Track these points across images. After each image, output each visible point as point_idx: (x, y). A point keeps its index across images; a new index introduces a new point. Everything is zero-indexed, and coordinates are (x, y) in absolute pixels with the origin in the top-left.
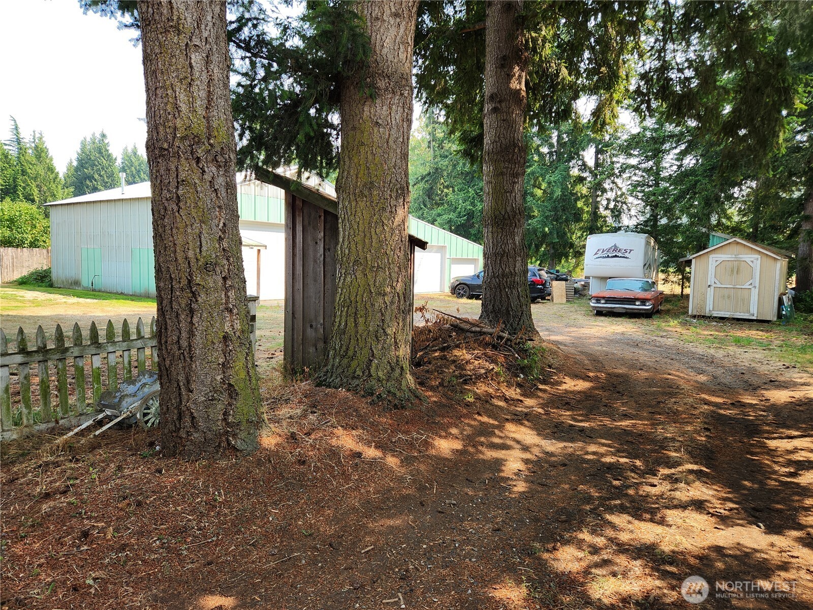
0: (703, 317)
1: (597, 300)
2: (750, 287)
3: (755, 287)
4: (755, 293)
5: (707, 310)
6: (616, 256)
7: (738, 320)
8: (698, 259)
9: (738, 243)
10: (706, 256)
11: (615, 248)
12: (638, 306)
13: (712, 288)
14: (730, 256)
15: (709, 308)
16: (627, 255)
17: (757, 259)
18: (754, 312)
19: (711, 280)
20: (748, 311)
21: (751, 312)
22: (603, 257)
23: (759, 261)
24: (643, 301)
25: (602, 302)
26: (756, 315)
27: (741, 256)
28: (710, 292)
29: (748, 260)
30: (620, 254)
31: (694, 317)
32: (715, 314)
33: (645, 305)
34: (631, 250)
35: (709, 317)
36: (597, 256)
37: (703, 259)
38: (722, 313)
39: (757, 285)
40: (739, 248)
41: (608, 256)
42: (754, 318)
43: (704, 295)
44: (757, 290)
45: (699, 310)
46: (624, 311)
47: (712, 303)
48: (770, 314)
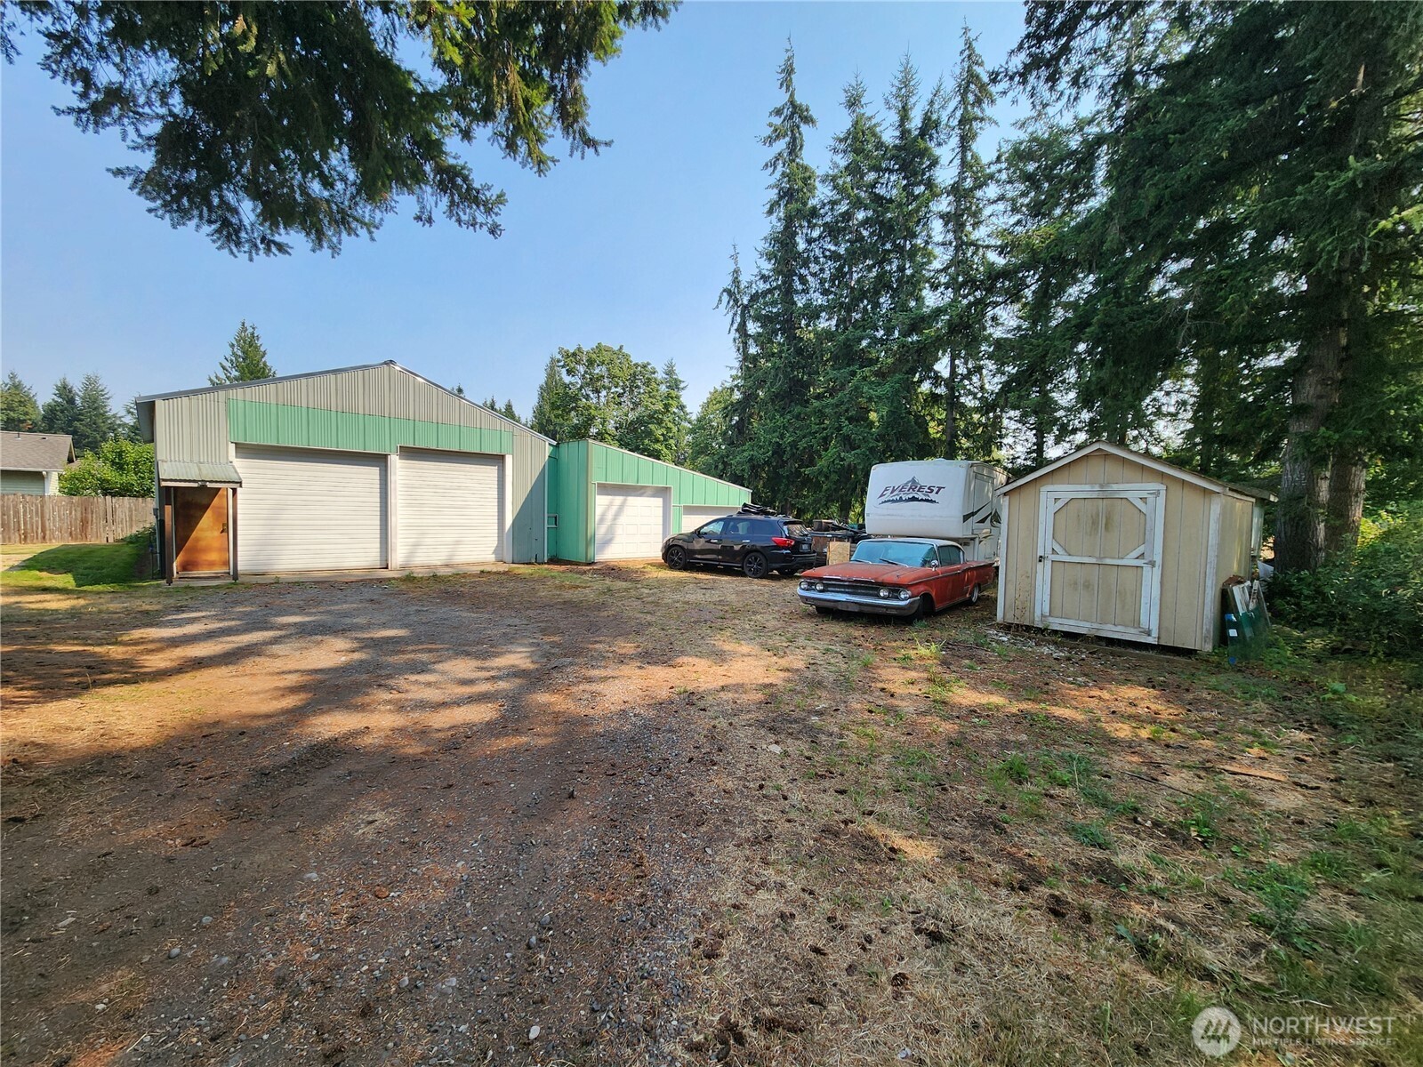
0: (1028, 628)
1: (810, 584)
2: (1139, 563)
3: (1152, 564)
4: (1152, 578)
5: (1038, 613)
6: (914, 499)
7: (1112, 641)
8: (1016, 497)
9: (1107, 455)
10: (1030, 491)
11: (914, 485)
12: (883, 600)
13: (1048, 564)
14: (1087, 487)
15: (1041, 611)
16: (932, 496)
17: (1157, 493)
18: (1149, 623)
19: (1045, 544)
20: (1136, 623)
21: (1144, 624)
22: (893, 501)
23: (1161, 500)
24: (895, 589)
25: (819, 587)
26: (1155, 634)
27: (1115, 487)
28: (1044, 573)
29: (1133, 496)
30: (920, 496)
31: (1007, 628)
32: (1056, 624)
33: (897, 598)
34: (940, 488)
35: (1041, 631)
36: (883, 499)
37: (1027, 495)
38: (1072, 622)
39: (1158, 559)
40: (1109, 467)
41: (901, 499)
42: (1151, 640)
43: (1031, 577)
44: (1157, 571)
45: (1018, 613)
46: (856, 609)
47: (1047, 598)
48: (1196, 632)
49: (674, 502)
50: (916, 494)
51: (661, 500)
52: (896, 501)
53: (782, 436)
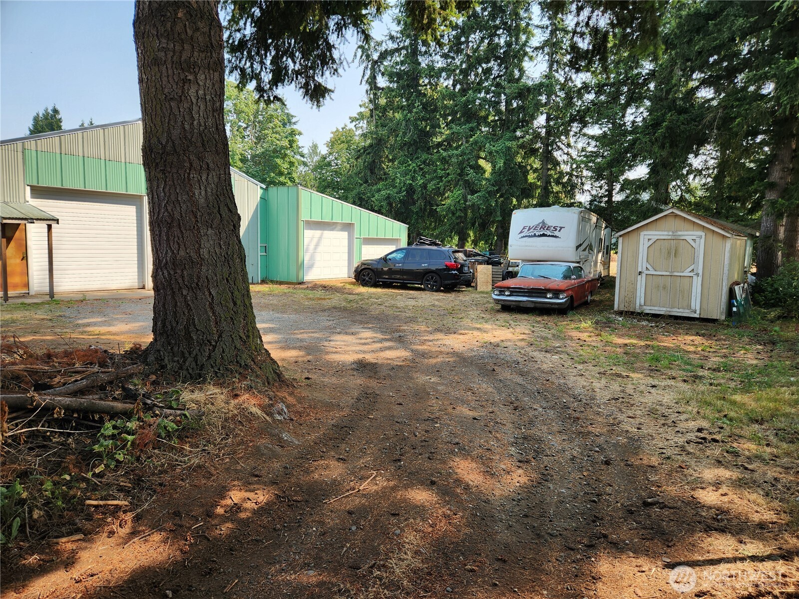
0: (632, 313)
1: (500, 291)
2: (691, 274)
3: (697, 275)
4: (697, 282)
5: (638, 304)
6: (544, 235)
7: (676, 318)
8: (626, 238)
9: (676, 216)
10: (634, 235)
11: (543, 225)
12: (549, 299)
13: (644, 275)
14: (666, 233)
15: (640, 302)
16: (556, 233)
17: (701, 237)
18: (695, 307)
19: (642, 265)
20: (689, 307)
21: (693, 307)
22: (530, 236)
23: (703, 240)
24: (556, 293)
25: (507, 293)
26: (698, 312)
27: (680, 233)
28: (641, 281)
29: (689, 239)
30: (548, 233)
31: (620, 313)
32: (648, 310)
33: (558, 298)
34: (561, 228)
35: (639, 314)
36: (522, 235)
37: (633, 237)
38: (656, 308)
39: (700, 272)
40: (678, 223)
41: (535, 235)
42: (696, 316)
43: (634, 284)
44: (700, 278)
45: (626, 305)
46: (532, 306)
47: (643, 295)
48: (717, 311)
49: (356, 235)
50: (544, 231)
51: (346, 233)
52: (531, 236)
53: (413, 179)
